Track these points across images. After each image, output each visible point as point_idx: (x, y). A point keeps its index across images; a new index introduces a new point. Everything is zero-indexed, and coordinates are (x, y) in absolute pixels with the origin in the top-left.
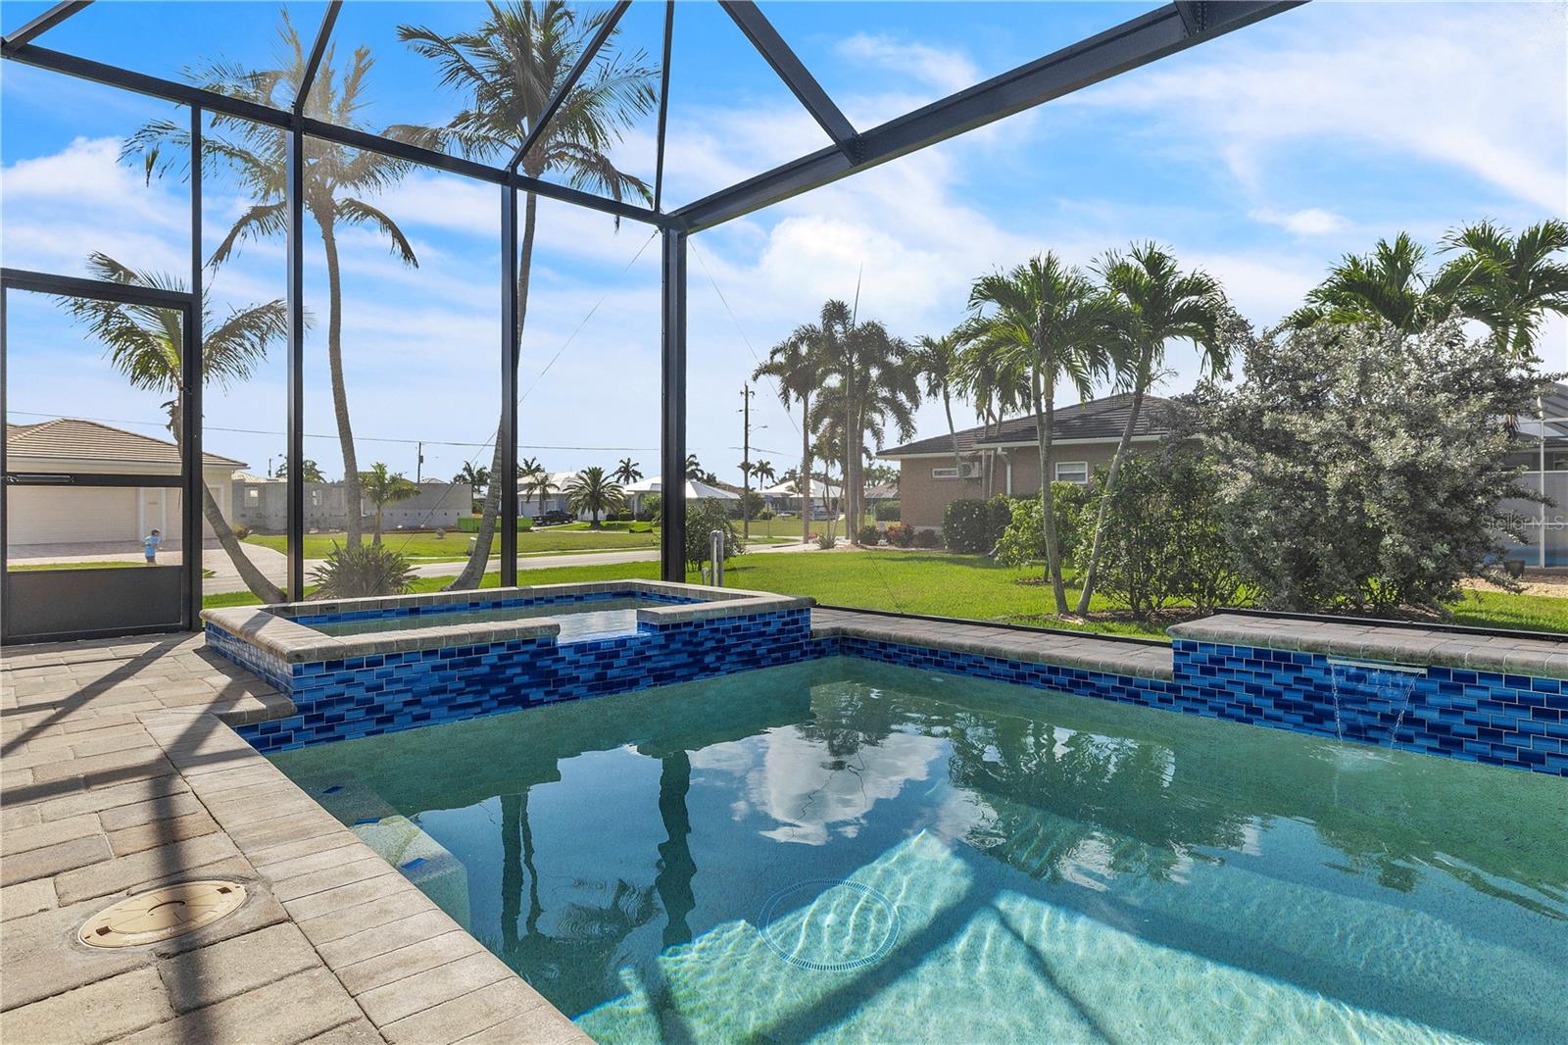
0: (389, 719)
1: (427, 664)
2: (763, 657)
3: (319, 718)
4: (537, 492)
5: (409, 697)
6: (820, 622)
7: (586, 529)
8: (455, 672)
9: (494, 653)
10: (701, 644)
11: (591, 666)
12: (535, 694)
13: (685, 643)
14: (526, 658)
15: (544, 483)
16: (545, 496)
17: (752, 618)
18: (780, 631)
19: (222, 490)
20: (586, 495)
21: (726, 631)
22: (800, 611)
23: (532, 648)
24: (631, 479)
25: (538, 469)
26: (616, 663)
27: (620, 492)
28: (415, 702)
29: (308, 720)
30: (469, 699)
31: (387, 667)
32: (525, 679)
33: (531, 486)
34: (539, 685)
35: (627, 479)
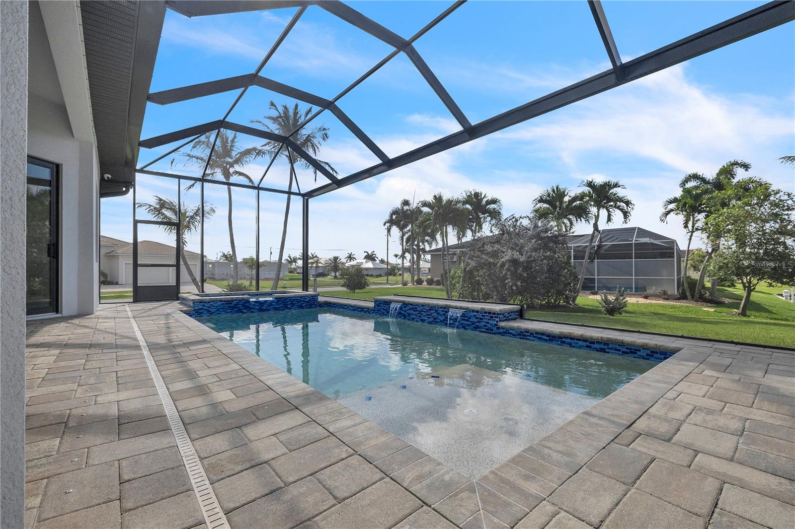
0: (212, 313)
1: (220, 303)
2: (304, 306)
3: (198, 312)
4: (314, 265)
5: (216, 309)
6: (321, 299)
7: (332, 279)
8: (226, 305)
9: (235, 302)
10: (287, 302)
11: (258, 306)
12: (244, 311)
13: (282, 302)
14: (242, 303)
15: (317, 262)
16: (317, 267)
17: (301, 297)
18: (309, 301)
19: (198, 265)
20: (332, 266)
21: (293, 300)
22: (315, 296)
23: (244, 301)
24: (352, 260)
25: (316, 257)
26: (265, 305)
27: (345, 265)
28: (218, 310)
29: (196, 312)
30: (230, 311)
31: (211, 303)
32: (242, 307)
33: (312, 263)
34: (246, 309)
35: (350, 260)
